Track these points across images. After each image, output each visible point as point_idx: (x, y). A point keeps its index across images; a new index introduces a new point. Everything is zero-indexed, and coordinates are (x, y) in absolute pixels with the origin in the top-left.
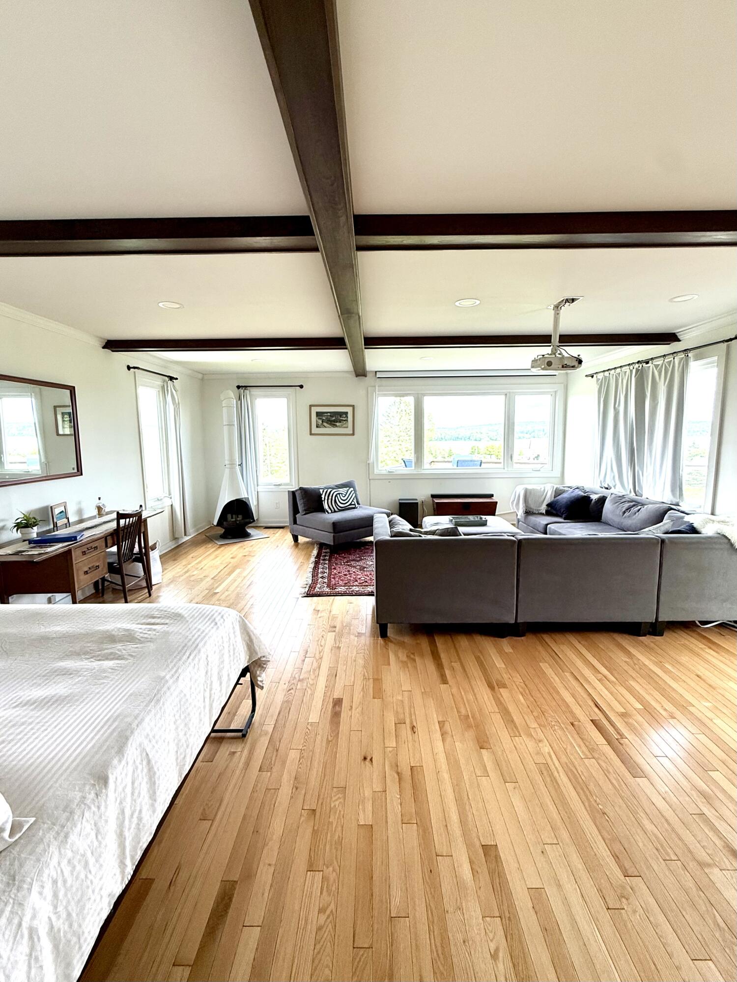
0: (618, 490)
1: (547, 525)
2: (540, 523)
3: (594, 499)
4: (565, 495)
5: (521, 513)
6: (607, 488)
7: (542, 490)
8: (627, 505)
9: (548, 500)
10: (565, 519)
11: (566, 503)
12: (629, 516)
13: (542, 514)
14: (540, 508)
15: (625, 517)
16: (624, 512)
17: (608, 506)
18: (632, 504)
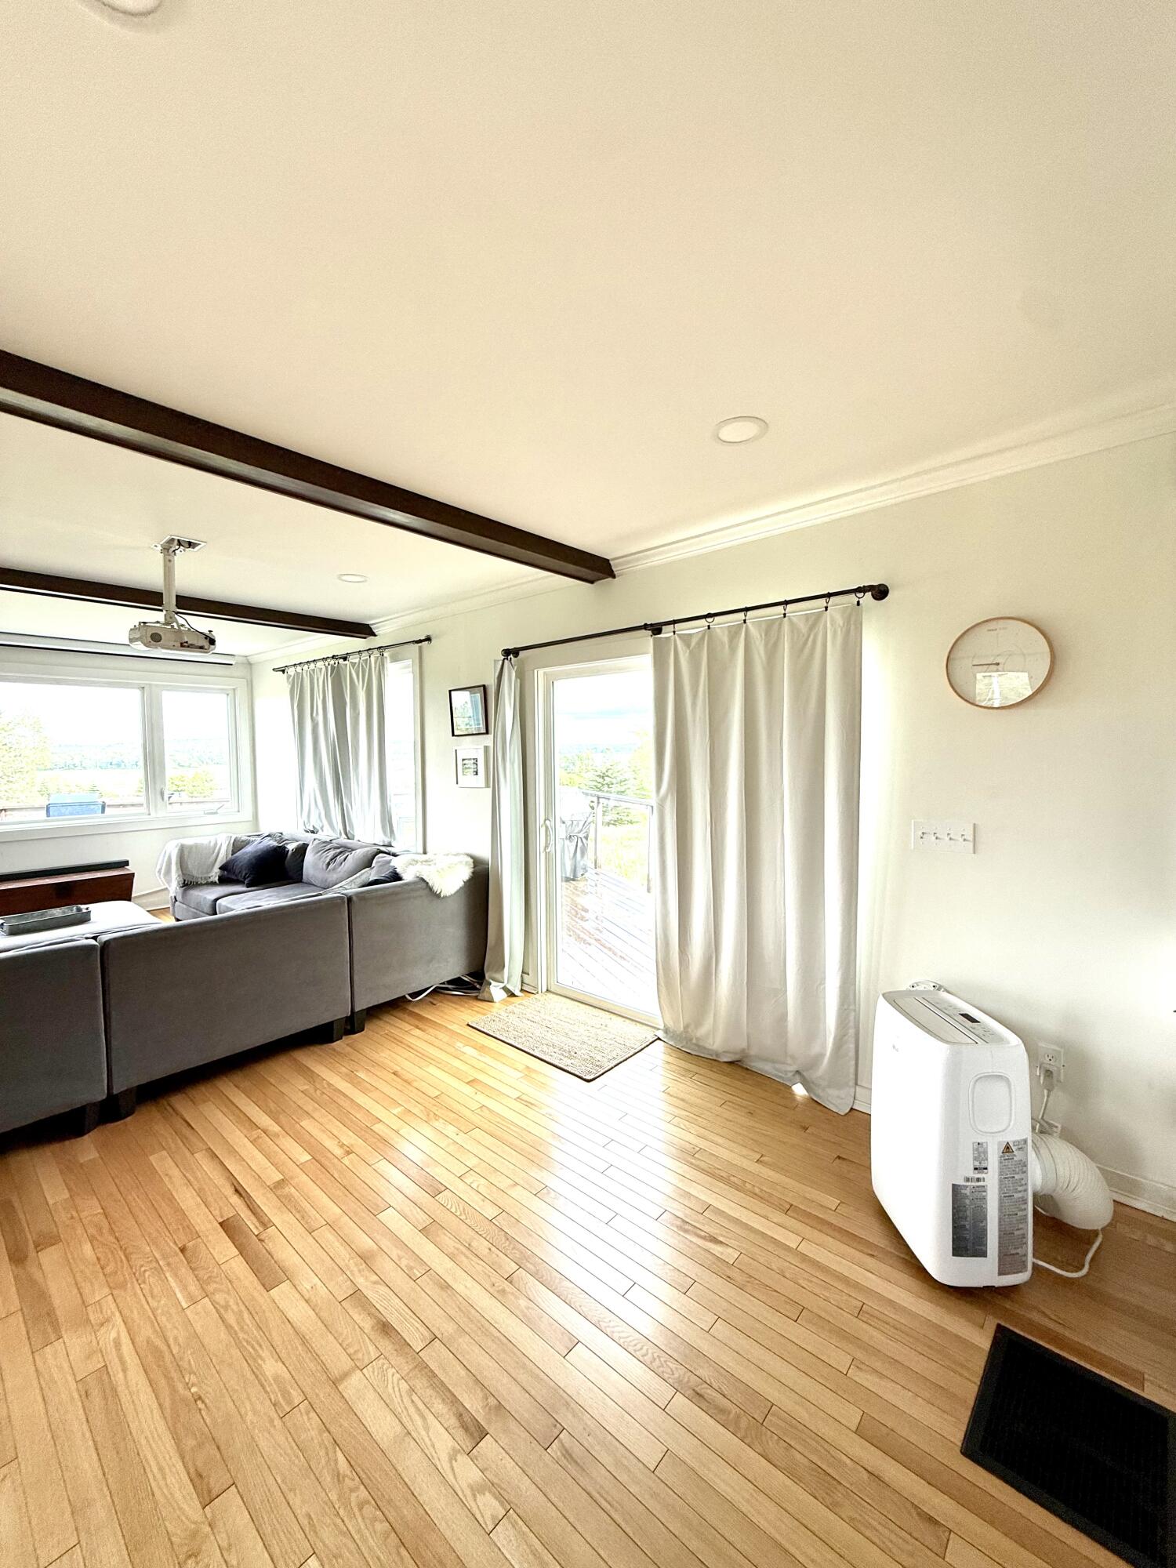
0: (325, 835)
1: (216, 900)
2: (205, 898)
3: (291, 850)
4: (249, 849)
5: (174, 888)
6: (313, 832)
7: (212, 844)
8: (332, 853)
9: (222, 859)
10: (248, 887)
11: (249, 860)
12: (334, 869)
13: (213, 884)
14: (210, 875)
15: (330, 870)
16: (329, 864)
17: (309, 857)
18: (338, 851)
